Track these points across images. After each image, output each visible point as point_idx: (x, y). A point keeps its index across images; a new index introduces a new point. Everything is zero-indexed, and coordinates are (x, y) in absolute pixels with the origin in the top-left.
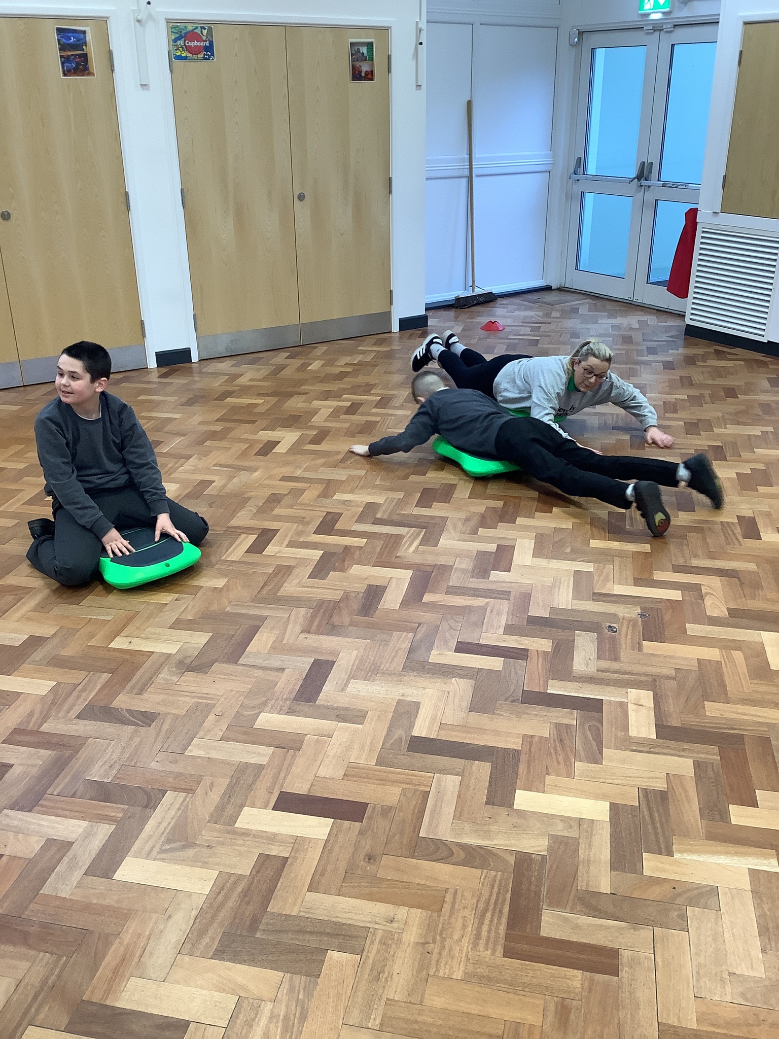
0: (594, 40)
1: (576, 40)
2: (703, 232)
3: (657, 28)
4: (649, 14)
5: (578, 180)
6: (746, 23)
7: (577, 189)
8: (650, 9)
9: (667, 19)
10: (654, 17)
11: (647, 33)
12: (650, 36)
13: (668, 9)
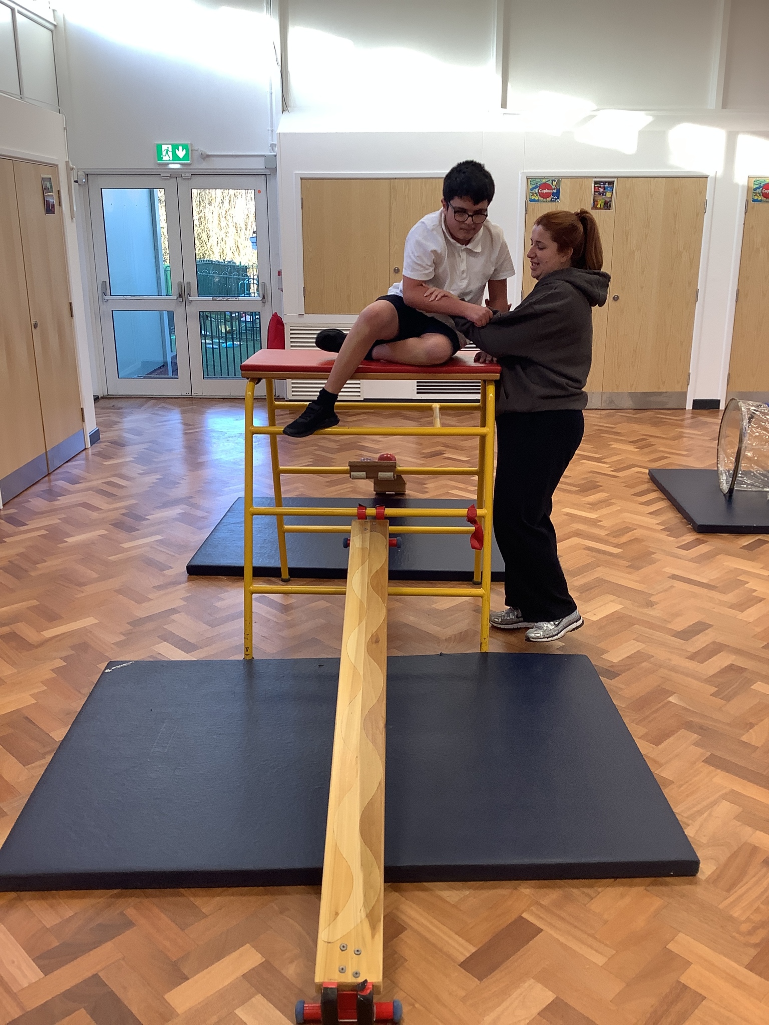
0: (101, 181)
1: (84, 180)
2: (291, 330)
3: (175, 175)
4: (168, 164)
5: (107, 300)
6: (302, 179)
7: (107, 308)
8: (169, 160)
9: (184, 169)
10: (171, 166)
11: (164, 179)
12: (167, 181)
13: (189, 162)
